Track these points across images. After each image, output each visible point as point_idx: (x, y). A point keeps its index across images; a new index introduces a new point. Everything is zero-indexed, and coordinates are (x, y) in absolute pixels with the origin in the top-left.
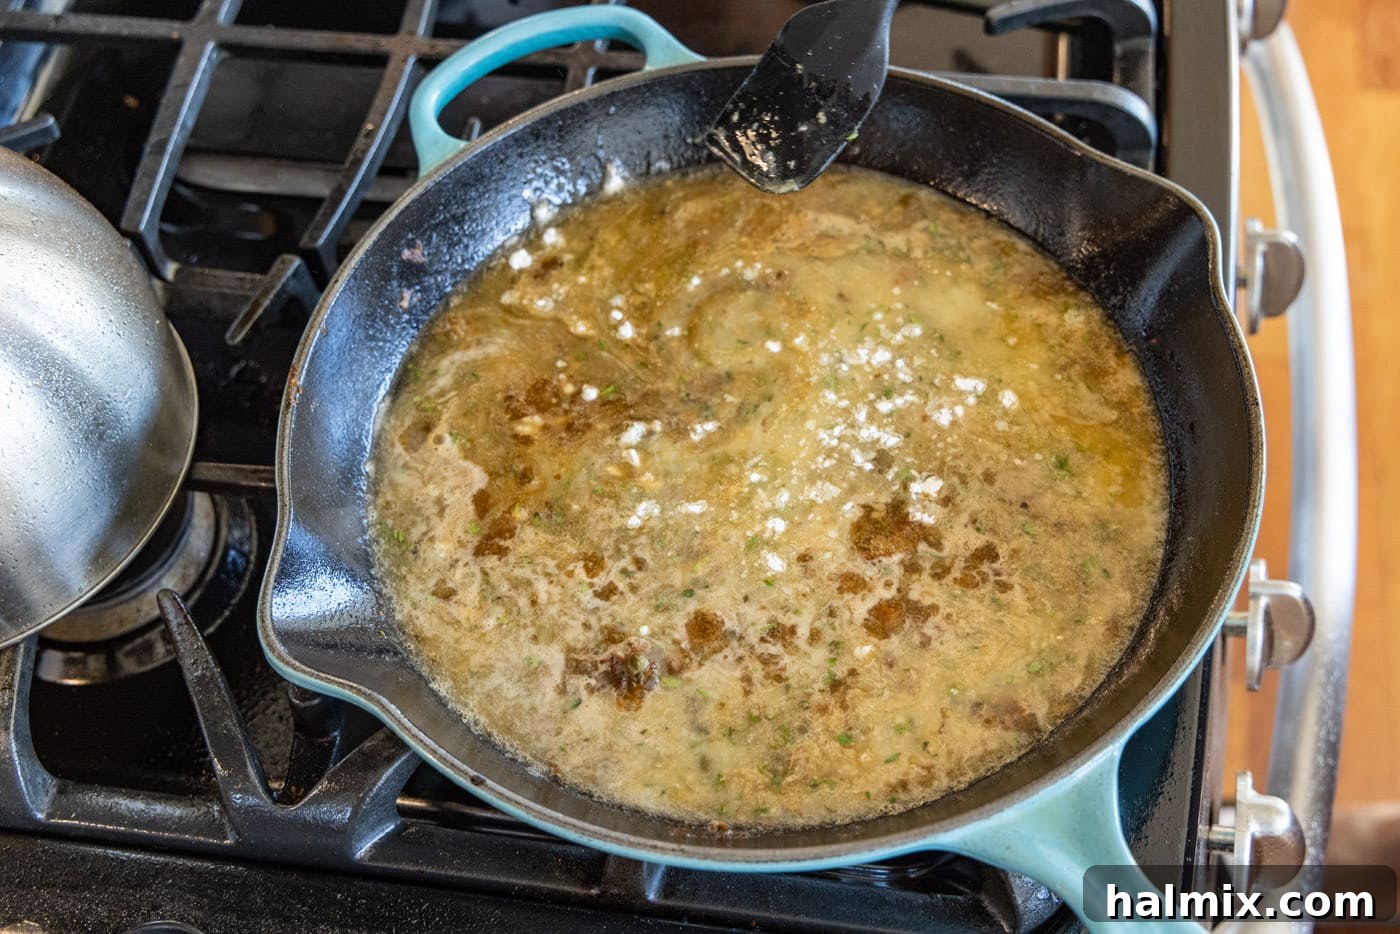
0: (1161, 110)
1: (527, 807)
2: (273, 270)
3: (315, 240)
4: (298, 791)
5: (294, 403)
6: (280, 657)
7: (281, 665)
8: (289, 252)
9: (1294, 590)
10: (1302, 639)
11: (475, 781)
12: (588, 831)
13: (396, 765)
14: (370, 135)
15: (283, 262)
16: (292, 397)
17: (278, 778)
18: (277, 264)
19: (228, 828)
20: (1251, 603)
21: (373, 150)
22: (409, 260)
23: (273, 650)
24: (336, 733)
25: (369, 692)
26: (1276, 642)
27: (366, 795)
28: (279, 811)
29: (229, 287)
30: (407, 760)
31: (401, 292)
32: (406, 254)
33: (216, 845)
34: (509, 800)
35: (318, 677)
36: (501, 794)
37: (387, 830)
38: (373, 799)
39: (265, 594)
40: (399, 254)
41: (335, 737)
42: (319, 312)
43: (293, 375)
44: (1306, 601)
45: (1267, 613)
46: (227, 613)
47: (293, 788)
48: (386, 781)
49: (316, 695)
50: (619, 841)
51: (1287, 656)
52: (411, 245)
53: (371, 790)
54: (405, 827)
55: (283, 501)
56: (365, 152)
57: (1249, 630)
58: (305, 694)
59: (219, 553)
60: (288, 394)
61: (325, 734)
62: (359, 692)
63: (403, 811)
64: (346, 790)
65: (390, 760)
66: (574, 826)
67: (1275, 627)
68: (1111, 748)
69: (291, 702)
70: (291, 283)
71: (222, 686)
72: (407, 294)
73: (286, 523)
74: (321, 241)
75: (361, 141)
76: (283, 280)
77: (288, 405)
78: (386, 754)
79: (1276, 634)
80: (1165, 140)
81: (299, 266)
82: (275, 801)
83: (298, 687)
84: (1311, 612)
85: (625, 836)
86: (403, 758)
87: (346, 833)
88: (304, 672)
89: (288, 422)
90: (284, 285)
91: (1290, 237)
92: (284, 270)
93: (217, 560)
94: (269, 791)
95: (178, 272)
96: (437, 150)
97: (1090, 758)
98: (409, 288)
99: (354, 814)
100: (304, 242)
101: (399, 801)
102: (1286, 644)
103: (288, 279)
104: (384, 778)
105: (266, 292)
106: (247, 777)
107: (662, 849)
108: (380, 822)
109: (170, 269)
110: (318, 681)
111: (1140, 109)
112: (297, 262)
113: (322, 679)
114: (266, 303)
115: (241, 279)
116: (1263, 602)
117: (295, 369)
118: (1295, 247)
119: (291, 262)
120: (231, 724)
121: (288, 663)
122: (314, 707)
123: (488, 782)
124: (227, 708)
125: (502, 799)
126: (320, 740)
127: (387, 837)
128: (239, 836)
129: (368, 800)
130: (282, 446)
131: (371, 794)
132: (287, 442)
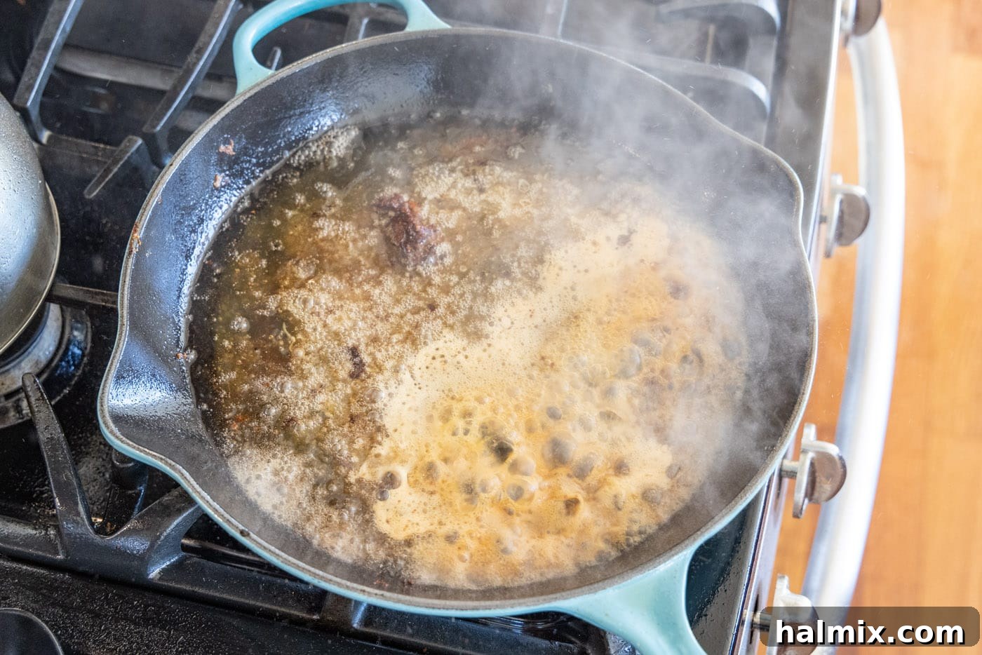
1: (278, 555)
2: (122, 145)
3: (155, 127)
4: (112, 526)
5: (134, 251)
6: (111, 432)
7: (112, 438)
8: (134, 134)
9: (833, 450)
10: (836, 485)
11: (242, 533)
12: (318, 575)
13: (184, 515)
15: (129, 141)
16: (134, 246)
17: (97, 515)
18: (125, 143)
19: (59, 547)
20: (802, 456)
21: (201, 63)
22: (223, 152)
23: (108, 427)
24: (141, 488)
25: (173, 463)
26: (818, 485)
27: (161, 534)
28: (98, 539)
29: (87, 153)
30: (193, 512)
31: (216, 176)
32: (222, 148)
33: (51, 558)
34: (265, 548)
35: (138, 449)
36: (260, 544)
37: (173, 560)
38: (166, 537)
40: (218, 147)
41: (141, 491)
42: (157, 186)
43: (135, 231)
44: (841, 458)
45: (812, 464)
46: (66, 391)
47: (109, 524)
48: (177, 526)
49: (131, 460)
50: (339, 585)
51: (825, 496)
52: (226, 142)
53: (165, 531)
54: (185, 558)
56: (195, 64)
57: (798, 475)
58: (125, 459)
59: (63, 346)
60: (131, 245)
61: (133, 488)
62: (166, 463)
63: (185, 548)
64: (147, 529)
65: (180, 511)
66: (309, 571)
67: (817, 474)
68: (685, 552)
69: (113, 463)
70: (134, 157)
71: (65, 447)
72: (220, 178)
74: (158, 128)
76: (129, 154)
77: (130, 252)
78: (178, 506)
79: (818, 480)
80: (777, 113)
81: (141, 144)
82: (96, 532)
83: (119, 453)
84: (844, 466)
85: (344, 582)
86: (190, 511)
87: (144, 560)
88: (129, 445)
89: (130, 265)
90: (129, 157)
91: (860, 191)
92: (130, 147)
93: (61, 352)
94: (92, 524)
95: (50, 138)
96: (251, 74)
97: (669, 558)
98: (221, 172)
99: (151, 546)
100: (145, 129)
101: (183, 541)
102: (825, 487)
103: (132, 154)
104: (175, 523)
105: (115, 162)
106: (78, 513)
107: (369, 593)
108: (168, 555)
109: (45, 135)
110: (138, 452)
112: (140, 141)
114: (115, 170)
115: (96, 148)
116: (811, 455)
117: (137, 227)
118: (864, 199)
119: (136, 141)
120: (69, 474)
121: (117, 437)
122: (129, 468)
123: (252, 534)
124: (67, 463)
125: (260, 548)
126: (130, 492)
127: (172, 565)
128: (67, 553)
129: (162, 538)
130: (124, 281)
131: (165, 534)
132: (127, 279)
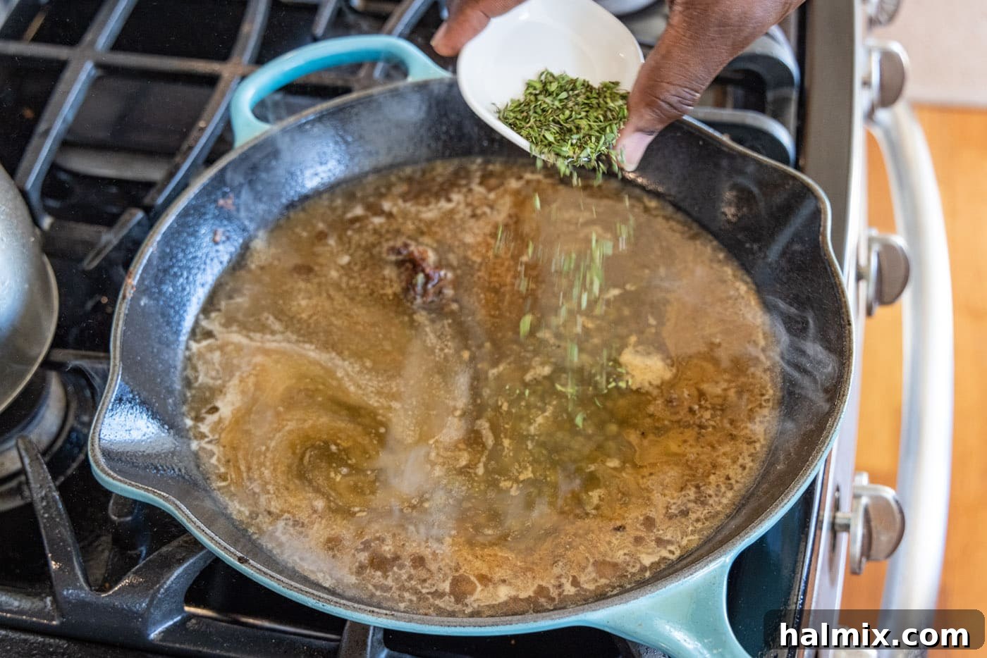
0: (800, 137)
3: (156, 200)
5: (128, 297)
6: (103, 470)
7: (104, 476)
8: (135, 208)
9: (889, 493)
10: (895, 535)
11: (241, 560)
13: (185, 566)
14: (202, 130)
15: (130, 215)
16: (128, 292)
18: (124, 217)
19: (55, 612)
20: (853, 503)
21: (204, 140)
22: (223, 207)
23: (98, 465)
24: (142, 547)
25: (167, 496)
27: (161, 587)
28: (95, 597)
32: (221, 202)
33: (46, 624)
34: (265, 574)
36: (260, 571)
37: (175, 620)
38: (166, 590)
40: (216, 201)
41: (142, 550)
42: (152, 235)
43: (129, 278)
44: (897, 502)
45: (866, 512)
48: (177, 577)
51: (884, 553)
52: (225, 196)
53: (165, 583)
54: (189, 618)
56: (196, 141)
57: (852, 527)
60: (125, 290)
61: (134, 547)
62: (159, 495)
64: (146, 582)
65: (181, 562)
66: (313, 594)
67: (873, 524)
68: (722, 559)
70: (135, 228)
72: (220, 232)
73: (115, 378)
74: (159, 200)
75: (194, 133)
76: (129, 227)
77: (124, 297)
78: (179, 557)
79: (874, 531)
81: (142, 218)
82: (94, 589)
84: (901, 512)
88: (121, 481)
89: (123, 309)
90: (129, 231)
91: (899, 240)
92: (131, 220)
95: (52, 223)
96: (248, 130)
97: (707, 564)
100: (147, 201)
102: (883, 539)
103: (133, 226)
104: (176, 575)
106: (72, 569)
109: (47, 221)
111: (784, 136)
112: (141, 214)
113: (133, 486)
116: (864, 500)
117: (131, 274)
119: (137, 214)
120: (64, 530)
121: (108, 475)
122: (127, 522)
123: (251, 561)
125: (260, 574)
127: (173, 626)
128: (63, 618)
129: (162, 590)
130: (117, 325)
131: (165, 587)
132: (121, 323)
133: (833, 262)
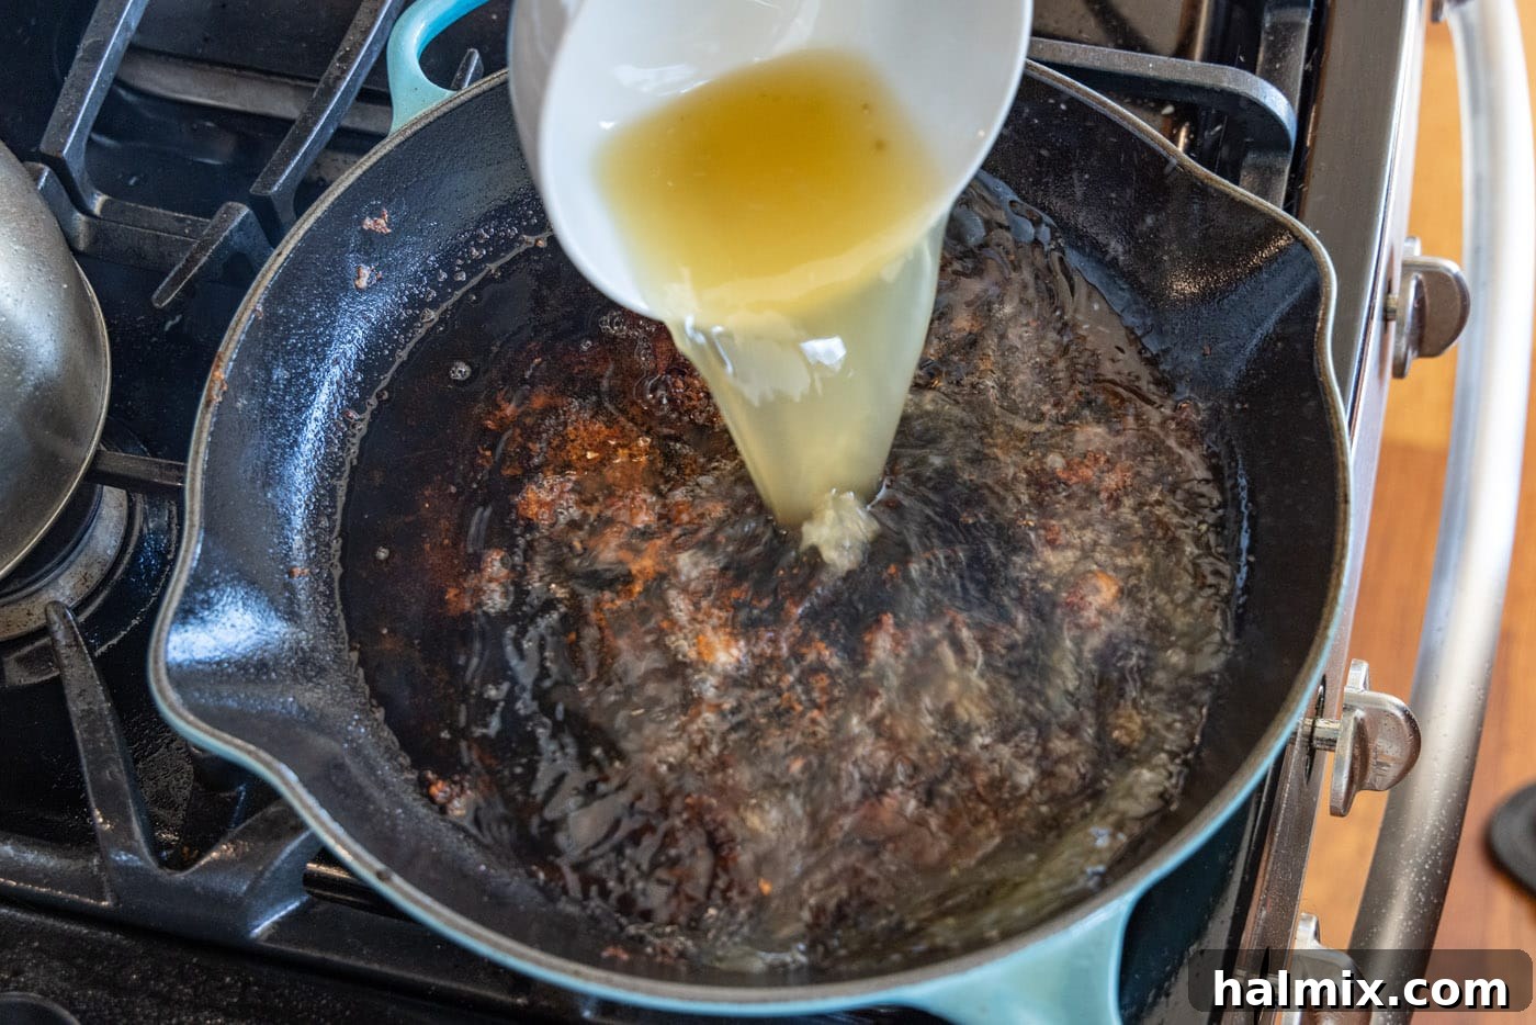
2: (215, 220)
3: (269, 185)
4: (190, 852)
5: (215, 401)
6: (172, 707)
7: (171, 715)
8: (235, 198)
11: (379, 875)
14: (348, 56)
16: (214, 393)
18: (220, 214)
19: (107, 889)
20: (1344, 715)
21: (347, 78)
22: (370, 230)
23: (164, 697)
24: (241, 788)
25: (269, 759)
27: (265, 869)
28: (165, 875)
29: (164, 230)
30: (307, 840)
31: (358, 269)
32: (368, 223)
33: (92, 906)
34: (415, 901)
35: (212, 735)
36: (406, 893)
37: (290, 908)
38: (274, 873)
39: (161, 629)
40: (360, 221)
41: (240, 792)
42: (256, 290)
43: (218, 366)
47: (186, 849)
48: (290, 855)
52: (375, 213)
53: (271, 863)
54: (311, 904)
55: (191, 520)
57: (1336, 744)
59: (131, 550)
60: (210, 389)
61: (231, 788)
62: (258, 758)
65: (295, 830)
69: (191, 752)
70: (236, 237)
71: (111, 724)
72: (366, 271)
74: (276, 188)
75: (335, 64)
76: (226, 233)
77: (209, 401)
78: (293, 823)
80: (1309, 140)
81: (247, 216)
82: (163, 864)
86: (303, 837)
87: (242, 910)
88: (197, 727)
89: (207, 423)
90: (228, 238)
92: (227, 220)
93: (127, 558)
95: (105, 206)
96: (416, 98)
98: (368, 263)
99: (251, 889)
100: (254, 190)
101: (312, 866)
103: (232, 232)
104: (288, 850)
105: (204, 247)
106: (131, 836)
108: (281, 899)
109: (98, 202)
110: (212, 739)
112: (245, 210)
113: (217, 738)
114: (204, 260)
115: (180, 221)
116: (1357, 713)
117: (220, 360)
118: (1460, 282)
119: (238, 210)
120: (116, 772)
121: (180, 715)
123: (395, 877)
124: (114, 751)
125: (407, 900)
126: (222, 795)
127: (290, 916)
128: (118, 898)
129: (267, 874)
130: (197, 453)
131: (273, 868)
132: (203, 448)
133: (1330, 388)
